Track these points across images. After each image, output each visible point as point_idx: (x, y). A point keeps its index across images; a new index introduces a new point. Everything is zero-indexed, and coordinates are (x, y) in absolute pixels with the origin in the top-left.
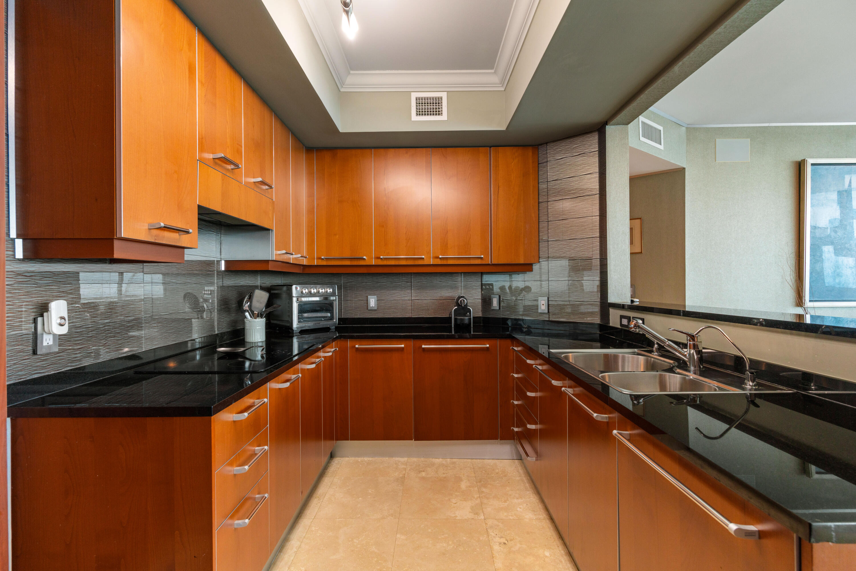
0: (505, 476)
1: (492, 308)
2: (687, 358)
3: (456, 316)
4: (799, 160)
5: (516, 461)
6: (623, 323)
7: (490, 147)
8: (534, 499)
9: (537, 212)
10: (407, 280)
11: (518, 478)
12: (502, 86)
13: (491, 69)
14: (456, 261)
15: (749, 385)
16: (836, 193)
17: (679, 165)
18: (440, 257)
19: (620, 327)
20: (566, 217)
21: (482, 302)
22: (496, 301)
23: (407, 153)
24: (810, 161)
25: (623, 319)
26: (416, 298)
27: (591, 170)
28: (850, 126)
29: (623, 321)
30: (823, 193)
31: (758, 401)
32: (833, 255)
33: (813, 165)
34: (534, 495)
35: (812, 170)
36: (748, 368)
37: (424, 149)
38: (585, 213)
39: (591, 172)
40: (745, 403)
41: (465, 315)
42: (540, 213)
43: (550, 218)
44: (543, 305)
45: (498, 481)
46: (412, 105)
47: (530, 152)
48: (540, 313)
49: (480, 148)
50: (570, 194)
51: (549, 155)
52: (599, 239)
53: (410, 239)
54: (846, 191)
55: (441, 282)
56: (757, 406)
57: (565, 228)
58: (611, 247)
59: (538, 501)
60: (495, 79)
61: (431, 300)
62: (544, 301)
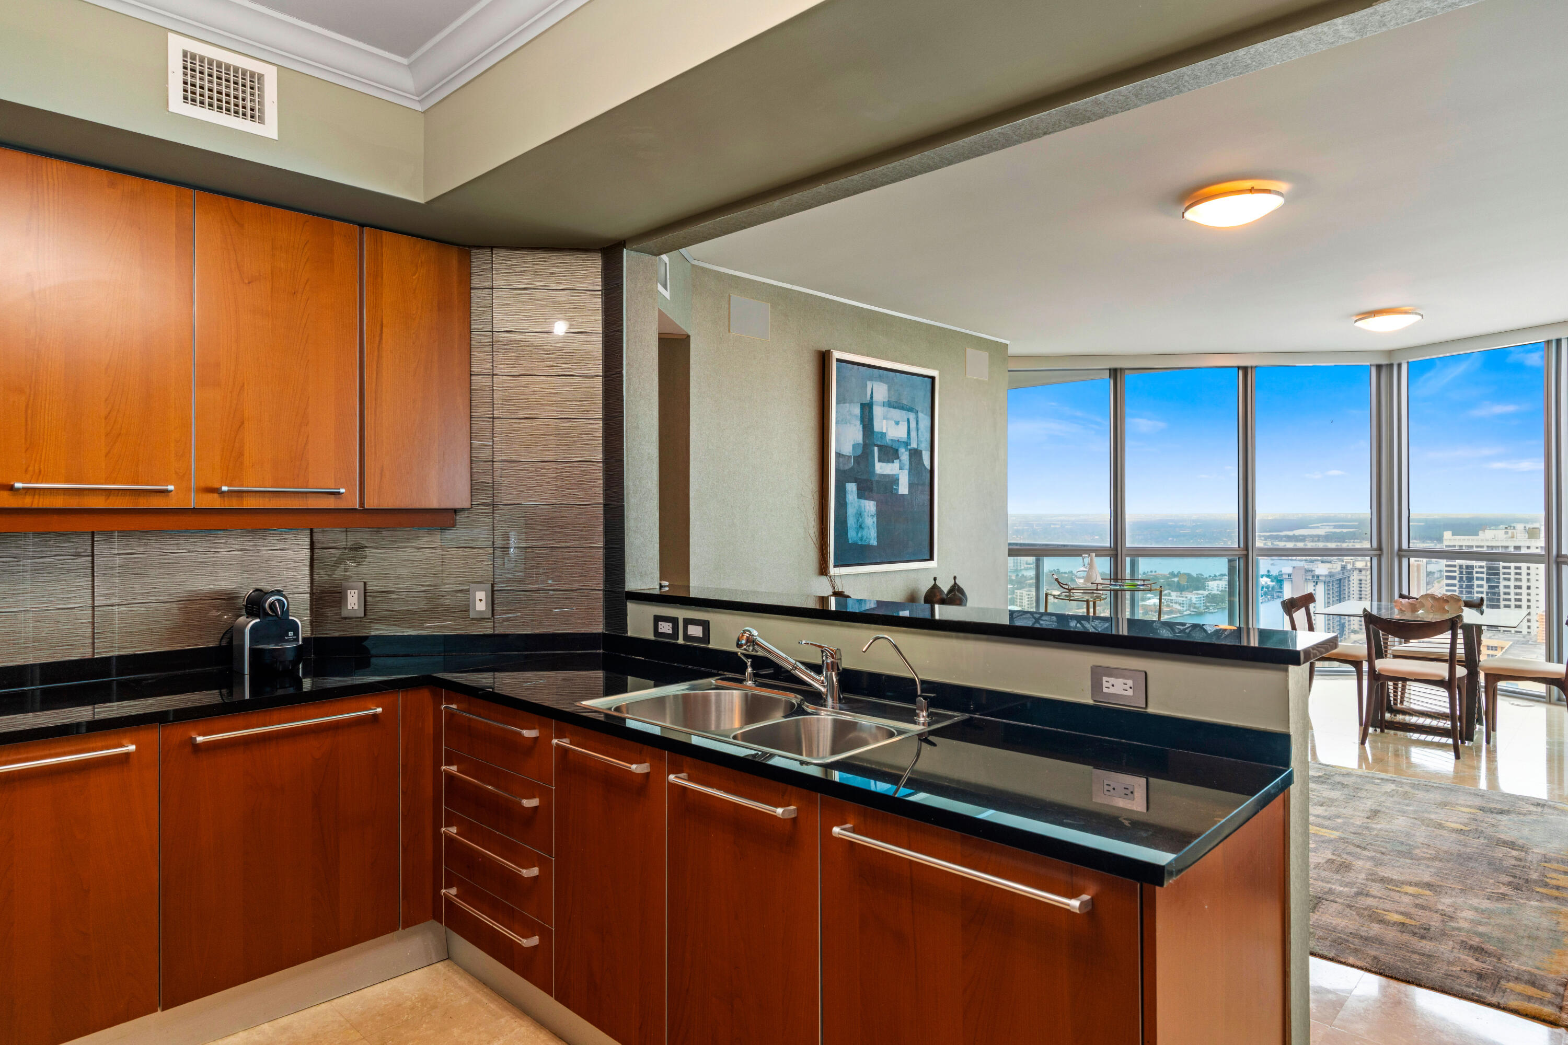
0: (434, 1007)
1: (344, 613)
2: (824, 687)
3: (258, 642)
4: (824, 350)
5: (440, 966)
6: (660, 631)
7: (362, 225)
8: (523, 1029)
9: (468, 395)
10: (76, 548)
11: (465, 1001)
12: (419, 101)
13: (402, 55)
14: (267, 500)
15: (923, 717)
16: (859, 405)
17: (684, 330)
18: (225, 488)
19: (652, 637)
20: (534, 414)
21: (311, 600)
22: (356, 596)
23: (112, 185)
24: (837, 354)
25: (660, 623)
26: (109, 602)
27: (588, 327)
28: (871, 311)
29: (660, 627)
30: (847, 405)
31: (931, 738)
32: (856, 497)
33: (838, 360)
34: (518, 1020)
35: (838, 368)
36: (919, 693)
37: (173, 187)
38: (573, 410)
39: (587, 330)
40: (915, 743)
41: (281, 638)
42: (473, 398)
43: (496, 410)
44: (481, 600)
45: (424, 1026)
46: (171, 68)
47: (453, 258)
48: (473, 619)
49: (336, 222)
50: (542, 366)
51: (496, 274)
52: (601, 465)
53: (120, 434)
54: (868, 404)
55: (192, 552)
56: (934, 744)
57: (532, 436)
58: (631, 483)
59: (532, 1028)
60: (407, 81)
61: (162, 605)
62: (484, 593)
